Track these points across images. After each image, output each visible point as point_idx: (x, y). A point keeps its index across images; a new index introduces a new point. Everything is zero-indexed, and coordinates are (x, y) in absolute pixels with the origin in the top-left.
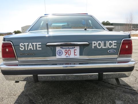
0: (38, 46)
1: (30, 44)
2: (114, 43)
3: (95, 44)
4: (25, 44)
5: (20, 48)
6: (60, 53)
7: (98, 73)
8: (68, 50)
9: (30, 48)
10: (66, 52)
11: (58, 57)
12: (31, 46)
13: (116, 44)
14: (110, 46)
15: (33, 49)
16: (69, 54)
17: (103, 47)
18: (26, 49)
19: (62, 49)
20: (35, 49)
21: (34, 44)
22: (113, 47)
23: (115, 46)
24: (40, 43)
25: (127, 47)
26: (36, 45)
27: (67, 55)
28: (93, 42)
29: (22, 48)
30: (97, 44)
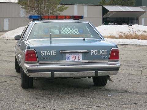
0: (54, 53)
1: (48, 51)
2: (106, 51)
3: (92, 52)
4: (44, 51)
5: (41, 55)
6: (69, 58)
7: (94, 72)
8: (74, 56)
9: (49, 54)
10: (73, 57)
11: (67, 61)
12: (49, 53)
13: (107, 52)
14: (103, 53)
15: (50, 55)
16: (75, 59)
17: (98, 54)
18: (45, 55)
19: (70, 55)
20: (51, 55)
21: (51, 51)
22: (105, 54)
23: (106, 53)
24: (55, 51)
25: (115, 54)
26: (52, 52)
27: (73, 59)
28: (91, 51)
29: (42, 54)
30: (94, 52)
